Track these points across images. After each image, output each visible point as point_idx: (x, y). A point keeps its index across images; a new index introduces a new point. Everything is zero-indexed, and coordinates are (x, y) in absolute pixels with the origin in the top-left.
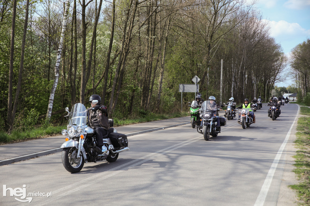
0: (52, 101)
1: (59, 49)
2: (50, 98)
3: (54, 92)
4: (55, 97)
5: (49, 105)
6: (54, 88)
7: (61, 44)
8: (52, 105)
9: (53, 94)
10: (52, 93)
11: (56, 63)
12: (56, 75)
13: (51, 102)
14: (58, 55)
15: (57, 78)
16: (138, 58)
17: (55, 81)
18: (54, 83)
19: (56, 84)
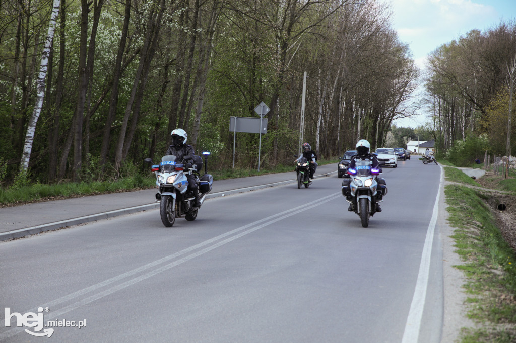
0: (31, 140)
1: (46, 48)
2: (27, 135)
3: (35, 124)
4: (35, 133)
5: (26, 146)
6: (35, 118)
7: (49, 40)
8: (31, 147)
9: (33, 129)
10: (32, 126)
11: (41, 73)
12: (38, 95)
13: (28, 142)
14: (44, 58)
15: (40, 99)
16: (166, 68)
17: (37, 105)
18: (36, 108)
19: (39, 110)
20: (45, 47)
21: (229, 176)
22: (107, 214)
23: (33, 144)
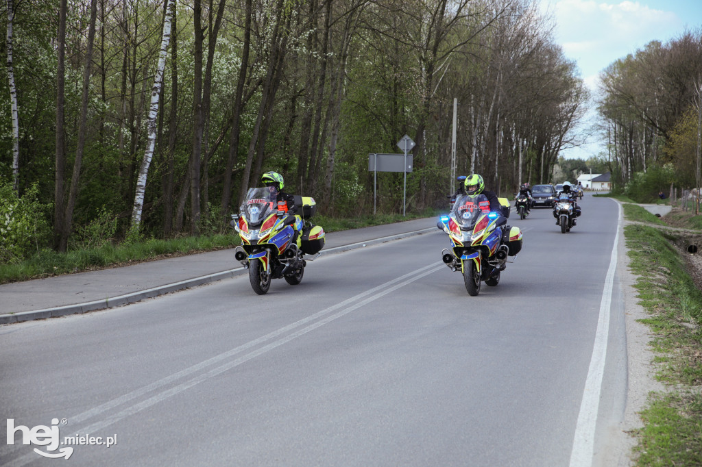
0: (143, 189)
2: (138, 184)
3: (146, 171)
4: (147, 181)
5: (137, 197)
6: (146, 164)
7: (159, 74)
8: (143, 197)
9: (144, 176)
10: (143, 173)
11: (151, 112)
12: (149, 137)
13: (140, 192)
14: (154, 95)
15: (151, 142)
16: (293, 100)
17: (148, 149)
18: (147, 153)
19: (150, 155)
20: (155, 82)
21: (370, 224)
22: (232, 272)
23: (145, 194)
